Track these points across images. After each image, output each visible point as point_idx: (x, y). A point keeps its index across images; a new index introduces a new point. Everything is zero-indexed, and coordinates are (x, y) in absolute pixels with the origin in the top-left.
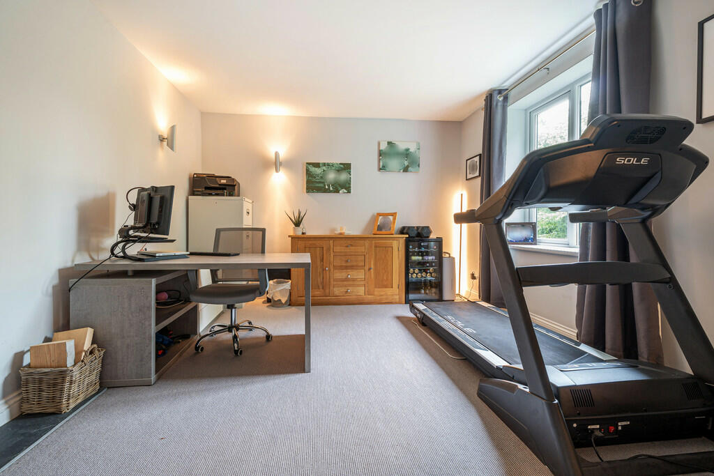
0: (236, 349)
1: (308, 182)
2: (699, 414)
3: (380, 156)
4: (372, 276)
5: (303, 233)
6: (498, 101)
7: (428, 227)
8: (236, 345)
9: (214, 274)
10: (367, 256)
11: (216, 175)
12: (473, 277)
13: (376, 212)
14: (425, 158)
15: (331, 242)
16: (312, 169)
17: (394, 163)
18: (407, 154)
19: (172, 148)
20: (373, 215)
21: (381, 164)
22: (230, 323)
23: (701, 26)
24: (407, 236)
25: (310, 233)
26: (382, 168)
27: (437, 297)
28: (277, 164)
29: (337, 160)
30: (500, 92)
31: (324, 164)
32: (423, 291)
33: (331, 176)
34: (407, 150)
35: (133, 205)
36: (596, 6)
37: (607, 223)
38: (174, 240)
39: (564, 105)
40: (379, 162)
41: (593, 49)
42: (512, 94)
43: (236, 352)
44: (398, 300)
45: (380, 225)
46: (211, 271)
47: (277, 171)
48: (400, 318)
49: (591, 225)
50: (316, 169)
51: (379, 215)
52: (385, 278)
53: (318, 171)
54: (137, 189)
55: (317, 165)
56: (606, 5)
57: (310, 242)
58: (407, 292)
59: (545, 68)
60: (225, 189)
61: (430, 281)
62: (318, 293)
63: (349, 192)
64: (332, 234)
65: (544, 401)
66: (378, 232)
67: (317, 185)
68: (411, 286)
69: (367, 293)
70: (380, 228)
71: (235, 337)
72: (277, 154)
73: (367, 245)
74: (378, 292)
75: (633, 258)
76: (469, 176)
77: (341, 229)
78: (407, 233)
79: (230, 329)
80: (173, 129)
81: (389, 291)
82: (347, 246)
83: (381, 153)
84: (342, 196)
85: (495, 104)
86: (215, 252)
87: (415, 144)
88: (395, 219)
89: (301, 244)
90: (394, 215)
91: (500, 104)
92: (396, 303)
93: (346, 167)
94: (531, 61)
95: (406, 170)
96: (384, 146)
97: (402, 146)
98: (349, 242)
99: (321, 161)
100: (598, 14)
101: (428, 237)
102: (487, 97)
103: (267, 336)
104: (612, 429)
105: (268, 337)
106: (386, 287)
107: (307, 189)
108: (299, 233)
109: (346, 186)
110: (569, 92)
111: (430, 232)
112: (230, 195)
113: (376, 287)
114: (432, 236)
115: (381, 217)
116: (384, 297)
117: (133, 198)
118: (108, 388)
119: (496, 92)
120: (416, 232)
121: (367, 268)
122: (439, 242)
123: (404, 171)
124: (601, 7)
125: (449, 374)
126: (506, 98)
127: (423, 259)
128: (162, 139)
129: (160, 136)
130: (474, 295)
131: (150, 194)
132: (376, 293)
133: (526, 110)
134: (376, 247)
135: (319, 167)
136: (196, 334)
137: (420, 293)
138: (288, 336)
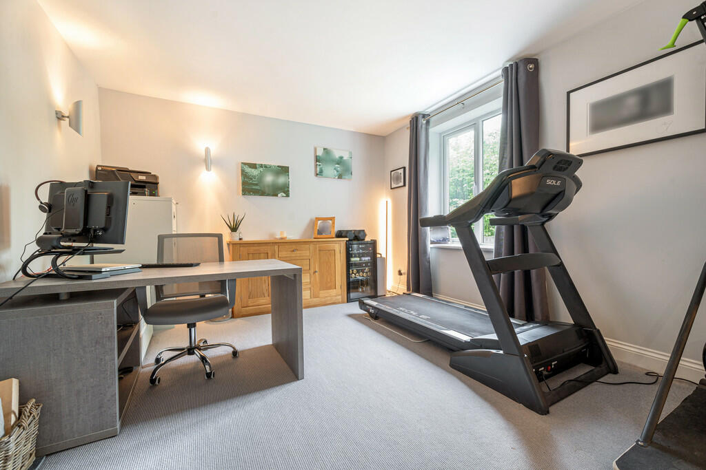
0: (208, 371)
1: (244, 183)
2: (583, 348)
3: (317, 161)
4: (318, 280)
5: (240, 239)
6: (422, 123)
7: (364, 231)
8: (207, 367)
9: (159, 290)
10: (312, 260)
11: (130, 169)
12: (400, 273)
13: (314, 216)
14: (356, 166)
15: (276, 247)
16: (248, 170)
17: (330, 170)
18: (340, 161)
19: (77, 130)
20: (311, 220)
21: (318, 169)
22: (188, 344)
23: (568, 93)
24: (347, 239)
25: (247, 238)
26: (319, 174)
27: (373, 294)
28: (207, 162)
29: (275, 162)
30: (424, 116)
31: (261, 166)
32: (361, 290)
33: (269, 178)
34: (341, 158)
35: (46, 204)
36: (504, 65)
37: (515, 226)
38: (123, 251)
39: (470, 134)
40: (316, 167)
41: (502, 93)
42: (432, 120)
43: (209, 375)
44: (340, 300)
45: (320, 230)
46: (156, 287)
47: (208, 169)
48: (351, 316)
49: (503, 228)
50: (253, 170)
51: (318, 219)
52: (329, 280)
53: (254, 172)
54: (49, 183)
55: (253, 166)
56: (511, 65)
57: (255, 248)
58: (348, 292)
59: (462, 102)
60: (144, 187)
61: (361, 280)
62: (264, 301)
63: (288, 196)
64: (272, 239)
65: (518, 357)
66: (319, 236)
67: (254, 187)
68: (351, 286)
69: (312, 296)
70: (320, 232)
71: (203, 359)
72: (207, 150)
73: (311, 248)
74: (323, 293)
75: (531, 251)
76: (393, 186)
77: (282, 233)
78: (346, 237)
79: (190, 351)
80: (78, 105)
81: (333, 292)
82: (293, 251)
83: (317, 159)
84: (280, 200)
85: (420, 126)
86: (160, 263)
87: (348, 153)
88: (334, 223)
89: (244, 250)
90: (332, 219)
91: (424, 126)
92: (339, 303)
93: (284, 170)
94: (451, 95)
95: (340, 177)
96: (320, 153)
97: (337, 154)
98: (294, 247)
99: (258, 162)
100: (506, 70)
101: (364, 239)
102: (413, 119)
103: (233, 352)
104: (550, 368)
105: (235, 353)
106: (330, 288)
107: (243, 191)
108: (236, 239)
109: (285, 190)
110: (475, 125)
111: (365, 235)
112: (152, 194)
113: (320, 290)
114: (368, 239)
115: (320, 222)
116: (329, 298)
117: (45, 196)
118: (47, 455)
119: (421, 116)
120: (354, 235)
121: (312, 271)
122: (374, 243)
123: (339, 178)
124: (508, 66)
125: (420, 355)
126: (428, 122)
127: (360, 260)
128: (60, 117)
129: (57, 113)
130: (403, 289)
131: (86, 191)
132: (321, 295)
133: (440, 134)
134: (320, 250)
135: (256, 168)
136: (139, 365)
137: (358, 292)
138: (253, 348)
